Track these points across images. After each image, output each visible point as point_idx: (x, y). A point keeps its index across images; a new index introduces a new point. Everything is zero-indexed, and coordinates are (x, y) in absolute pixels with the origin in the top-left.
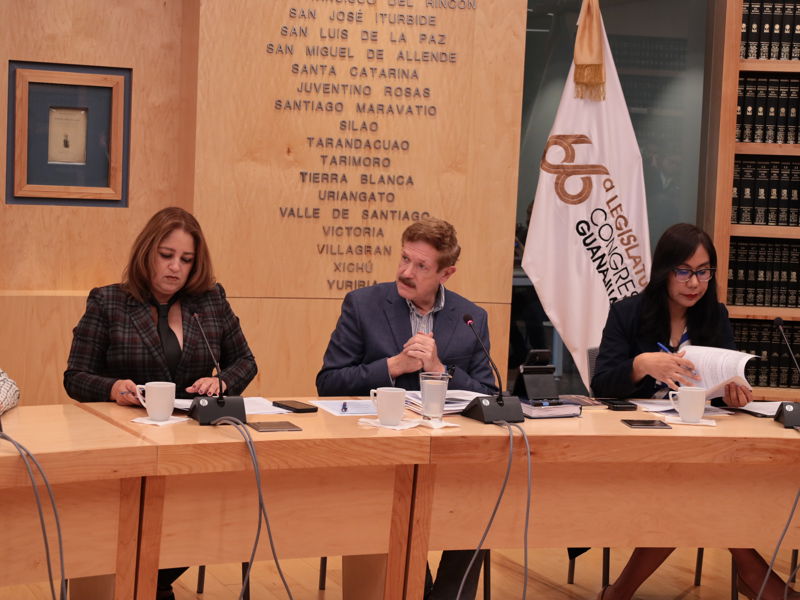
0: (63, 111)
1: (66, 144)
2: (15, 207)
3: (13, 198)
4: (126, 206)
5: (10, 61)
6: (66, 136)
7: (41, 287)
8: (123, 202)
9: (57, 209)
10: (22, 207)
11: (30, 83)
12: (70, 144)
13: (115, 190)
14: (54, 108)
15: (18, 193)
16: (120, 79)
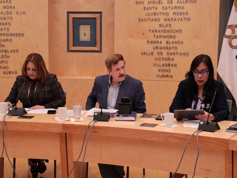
0: (84, 25)
1: (85, 35)
2: (70, 53)
3: (69, 51)
4: (101, 52)
5: (67, 12)
6: (85, 33)
7: (77, 76)
8: (100, 51)
9: (81, 53)
10: (71, 53)
11: (73, 18)
12: (86, 35)
13: (98, 48)
14: (82, 25)
15: (70, 49)
16: (98, 15)
